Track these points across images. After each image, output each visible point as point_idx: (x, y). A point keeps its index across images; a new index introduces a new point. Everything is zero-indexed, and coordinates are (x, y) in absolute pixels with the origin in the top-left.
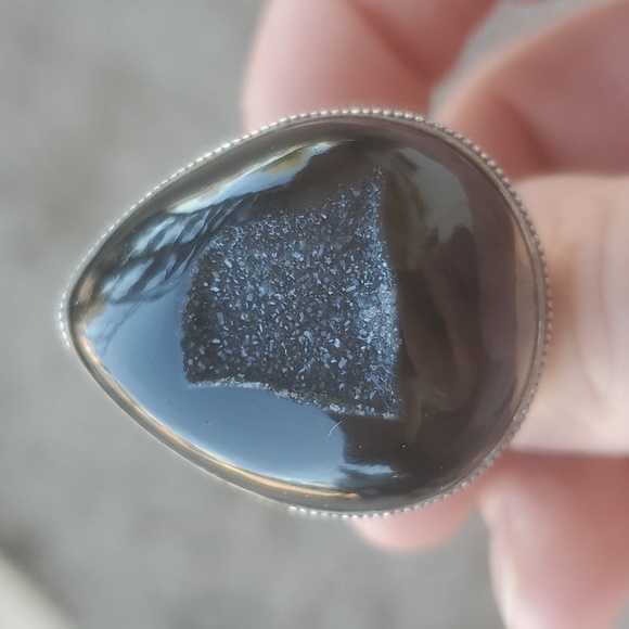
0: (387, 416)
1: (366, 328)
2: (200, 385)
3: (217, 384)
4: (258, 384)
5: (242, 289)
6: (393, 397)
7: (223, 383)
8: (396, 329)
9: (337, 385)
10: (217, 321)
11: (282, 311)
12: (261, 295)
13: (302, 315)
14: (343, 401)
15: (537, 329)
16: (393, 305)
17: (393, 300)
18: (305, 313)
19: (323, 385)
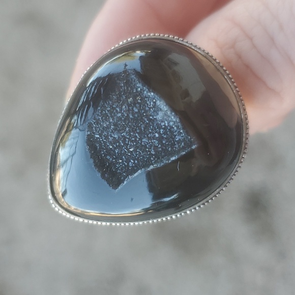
0: (194, 147)
1: (162, 122)
2: (119, 188)
3: (125, 183)
4: (139, 171)
5: (108, 141)
6: (191, 139)
7: (127, 181)
8: (173, 113)
9: (167, 150)
10: (109, 160)
11: (129, 139)
12: (117, 139)
13: (137, 135)
14: (174, 154)
15: (226, 79)
16: (166, 106)
17: (165, 104)
18: (137, 133)
19: (163, 154)
